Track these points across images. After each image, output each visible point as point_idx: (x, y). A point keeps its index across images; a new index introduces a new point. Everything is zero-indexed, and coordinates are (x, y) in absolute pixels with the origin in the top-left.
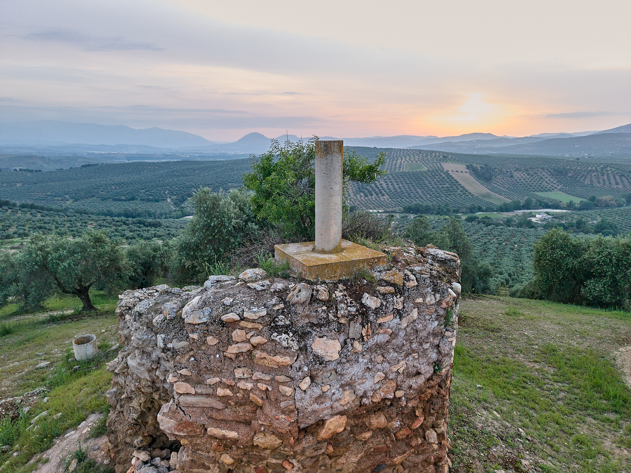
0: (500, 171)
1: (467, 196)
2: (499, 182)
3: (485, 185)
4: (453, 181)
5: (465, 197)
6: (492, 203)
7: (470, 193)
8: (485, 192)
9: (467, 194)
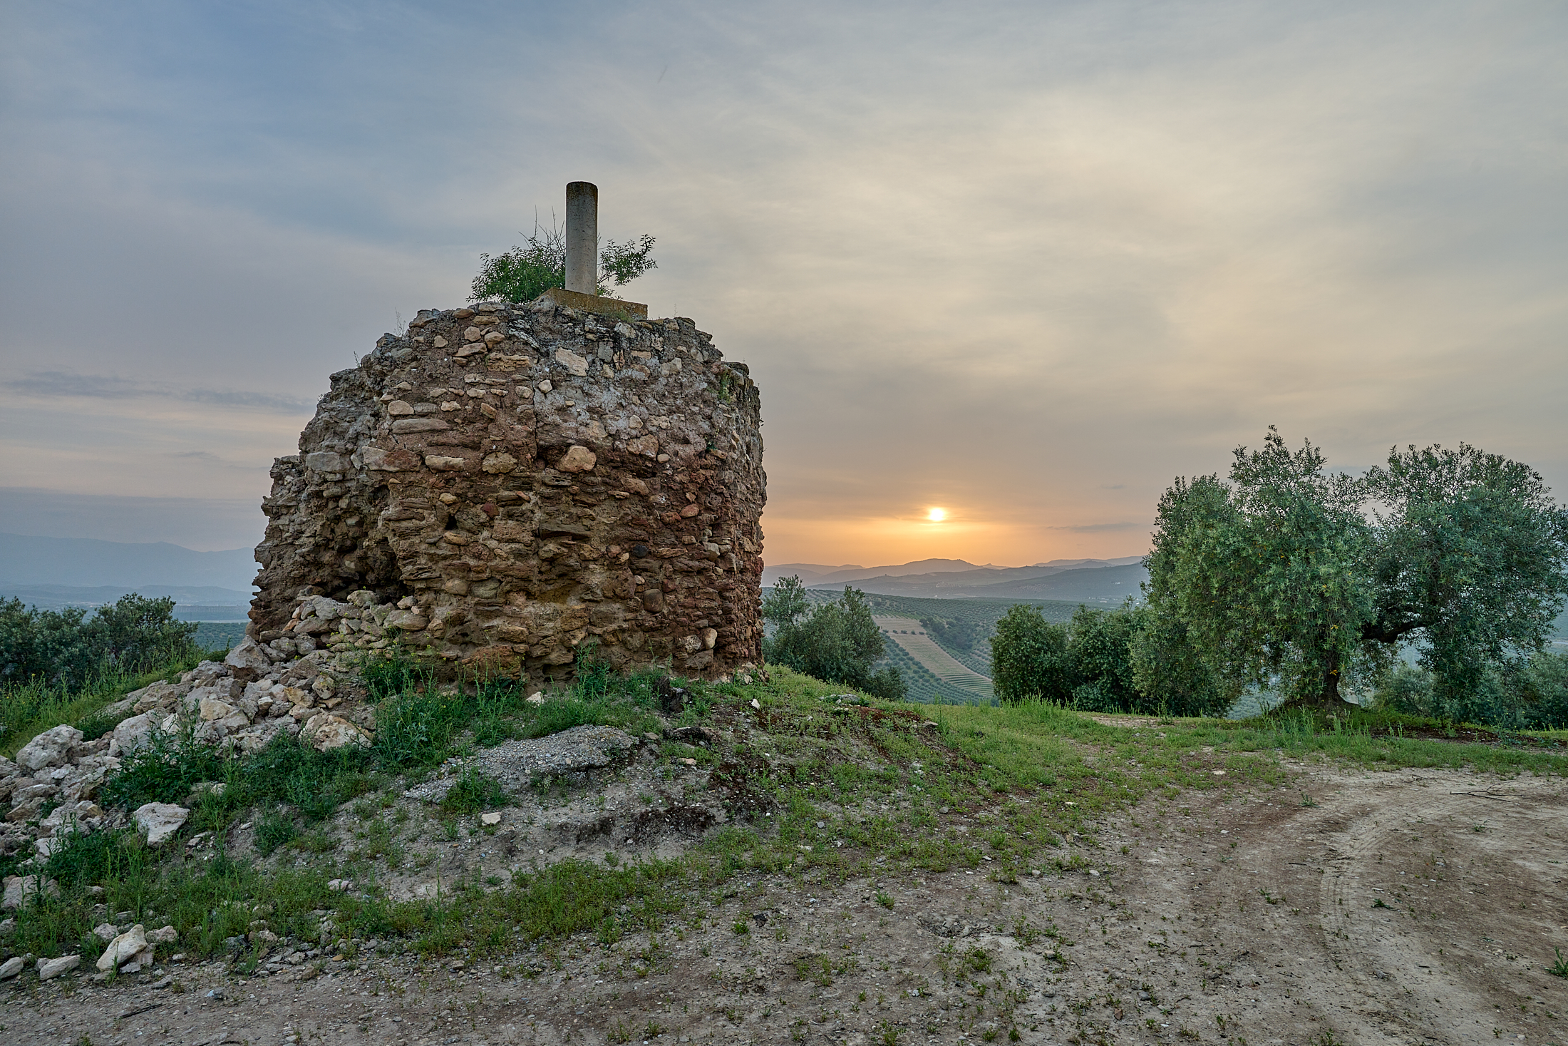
0: (985, 630)
1: (927, 681)
2: (985, 653)
3: (960, 659)
4: (898, 652)
5: (923, 685)
6: (977, 695)
7: (932, 676)
8: (962, 673)
9: (927, 677)
